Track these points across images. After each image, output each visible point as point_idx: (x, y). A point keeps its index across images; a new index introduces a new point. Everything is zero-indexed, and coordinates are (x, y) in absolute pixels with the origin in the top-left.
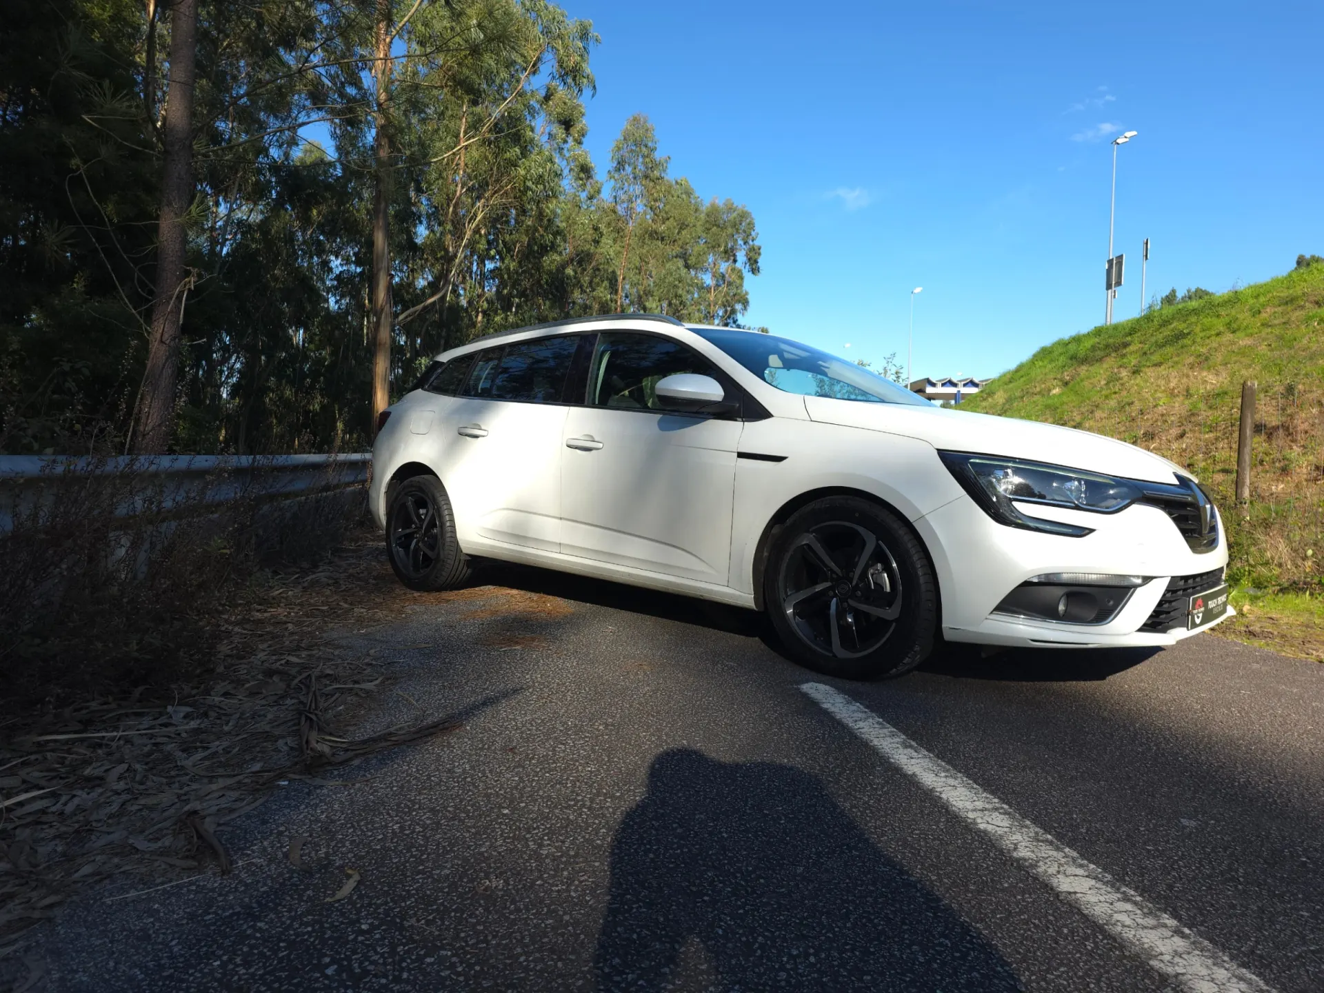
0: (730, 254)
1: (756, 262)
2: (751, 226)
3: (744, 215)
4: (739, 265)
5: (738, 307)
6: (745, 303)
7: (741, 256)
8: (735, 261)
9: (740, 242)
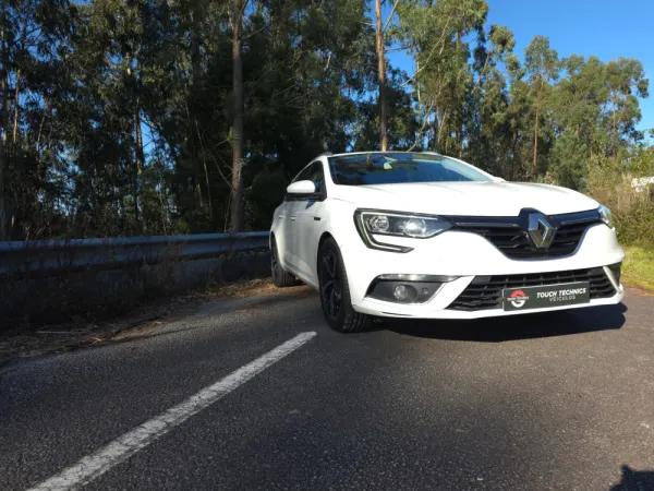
0: (626, 89)
1: (646, 90)
2: (640, 69)
3: (633, 64)
4: (633, 94)
5: (634, 119)
6: (639, 117)
7: (634, 89)
8: (630, 92)
9: (633, 80)
